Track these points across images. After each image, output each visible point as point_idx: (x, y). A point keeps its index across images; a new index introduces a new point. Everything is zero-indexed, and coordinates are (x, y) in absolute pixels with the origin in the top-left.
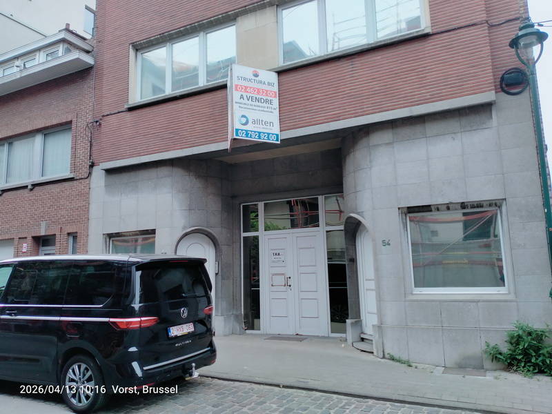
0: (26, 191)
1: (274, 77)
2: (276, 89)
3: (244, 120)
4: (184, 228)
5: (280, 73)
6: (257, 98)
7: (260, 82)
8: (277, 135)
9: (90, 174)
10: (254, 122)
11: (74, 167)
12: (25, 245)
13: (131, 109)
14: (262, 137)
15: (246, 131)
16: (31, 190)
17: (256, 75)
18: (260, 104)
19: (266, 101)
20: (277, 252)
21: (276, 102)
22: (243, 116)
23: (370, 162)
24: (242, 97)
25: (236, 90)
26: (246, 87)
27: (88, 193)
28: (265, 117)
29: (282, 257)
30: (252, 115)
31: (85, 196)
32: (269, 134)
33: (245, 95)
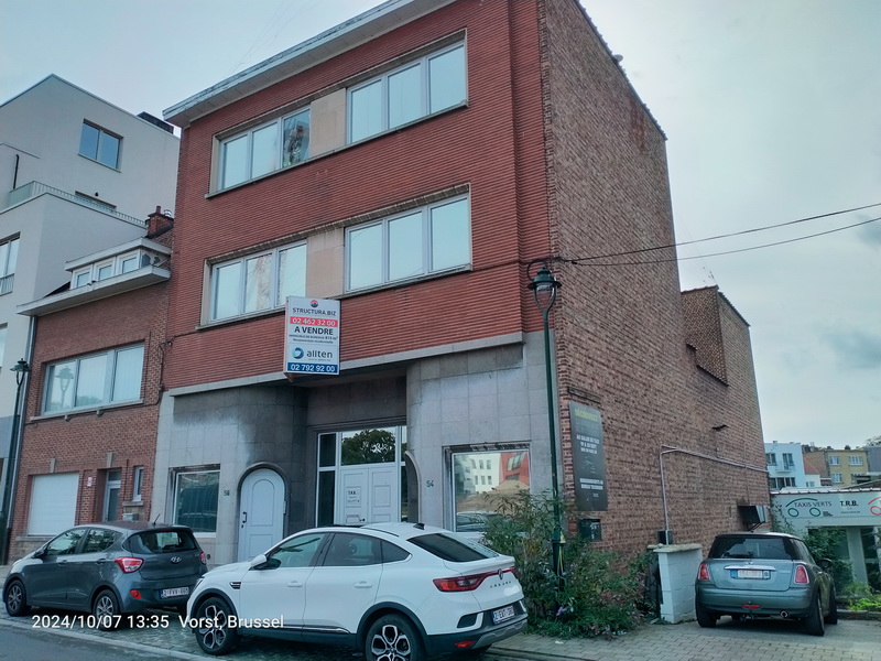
0: (95, 416)
1: (335, 306)
2: (337, 318)
3: (298, 353)
4: (249, 463)
5: (342, 300)
6: (315, 328)
7: (320, 312)
8: (336, 366)
9: (160, 400)
10: (310, 354)
11: (144, 390)
12: (90, 479)
13: (202, 331)
14: (318, 368)
15: (300, 364)
16: (100, 415)
17: (315, 306)
18: (318, 335)
19: (326, 331)
20: (353, 490)
21: (336, 331)
22: (298, 349)
23: (421, 397)
24: (297, 329)
25: (292, 322)
26: (303, 319)
27: (157, 422)
28: (323, 348)
29: (357, 497)
30: (306, 348)
31: (153, 424)
32: (326, 366)
33: (300, 327)
